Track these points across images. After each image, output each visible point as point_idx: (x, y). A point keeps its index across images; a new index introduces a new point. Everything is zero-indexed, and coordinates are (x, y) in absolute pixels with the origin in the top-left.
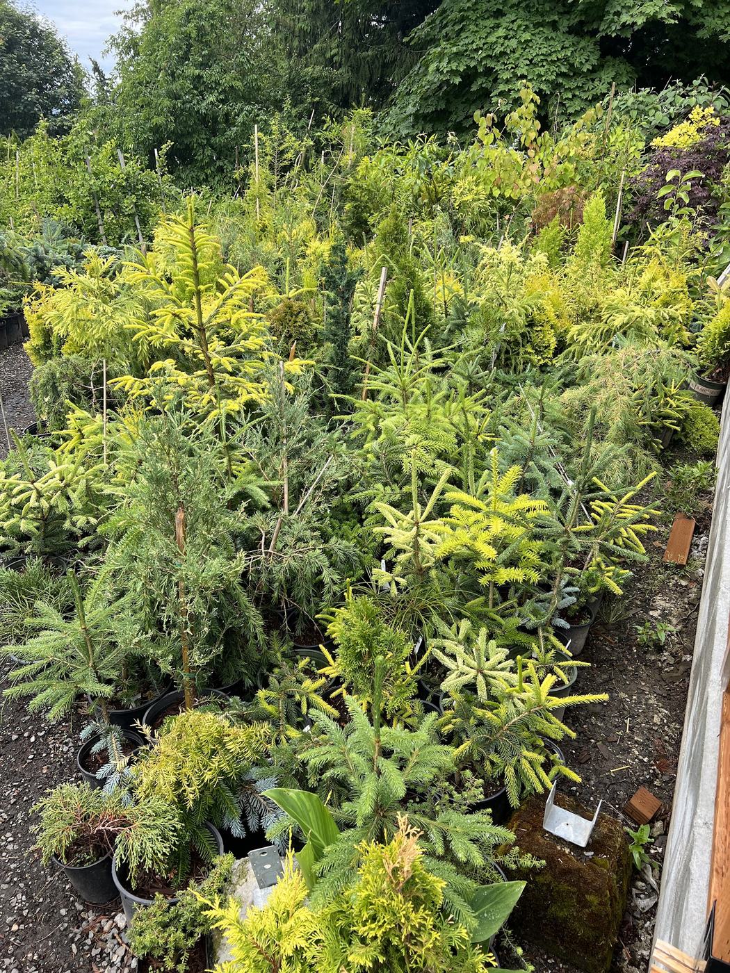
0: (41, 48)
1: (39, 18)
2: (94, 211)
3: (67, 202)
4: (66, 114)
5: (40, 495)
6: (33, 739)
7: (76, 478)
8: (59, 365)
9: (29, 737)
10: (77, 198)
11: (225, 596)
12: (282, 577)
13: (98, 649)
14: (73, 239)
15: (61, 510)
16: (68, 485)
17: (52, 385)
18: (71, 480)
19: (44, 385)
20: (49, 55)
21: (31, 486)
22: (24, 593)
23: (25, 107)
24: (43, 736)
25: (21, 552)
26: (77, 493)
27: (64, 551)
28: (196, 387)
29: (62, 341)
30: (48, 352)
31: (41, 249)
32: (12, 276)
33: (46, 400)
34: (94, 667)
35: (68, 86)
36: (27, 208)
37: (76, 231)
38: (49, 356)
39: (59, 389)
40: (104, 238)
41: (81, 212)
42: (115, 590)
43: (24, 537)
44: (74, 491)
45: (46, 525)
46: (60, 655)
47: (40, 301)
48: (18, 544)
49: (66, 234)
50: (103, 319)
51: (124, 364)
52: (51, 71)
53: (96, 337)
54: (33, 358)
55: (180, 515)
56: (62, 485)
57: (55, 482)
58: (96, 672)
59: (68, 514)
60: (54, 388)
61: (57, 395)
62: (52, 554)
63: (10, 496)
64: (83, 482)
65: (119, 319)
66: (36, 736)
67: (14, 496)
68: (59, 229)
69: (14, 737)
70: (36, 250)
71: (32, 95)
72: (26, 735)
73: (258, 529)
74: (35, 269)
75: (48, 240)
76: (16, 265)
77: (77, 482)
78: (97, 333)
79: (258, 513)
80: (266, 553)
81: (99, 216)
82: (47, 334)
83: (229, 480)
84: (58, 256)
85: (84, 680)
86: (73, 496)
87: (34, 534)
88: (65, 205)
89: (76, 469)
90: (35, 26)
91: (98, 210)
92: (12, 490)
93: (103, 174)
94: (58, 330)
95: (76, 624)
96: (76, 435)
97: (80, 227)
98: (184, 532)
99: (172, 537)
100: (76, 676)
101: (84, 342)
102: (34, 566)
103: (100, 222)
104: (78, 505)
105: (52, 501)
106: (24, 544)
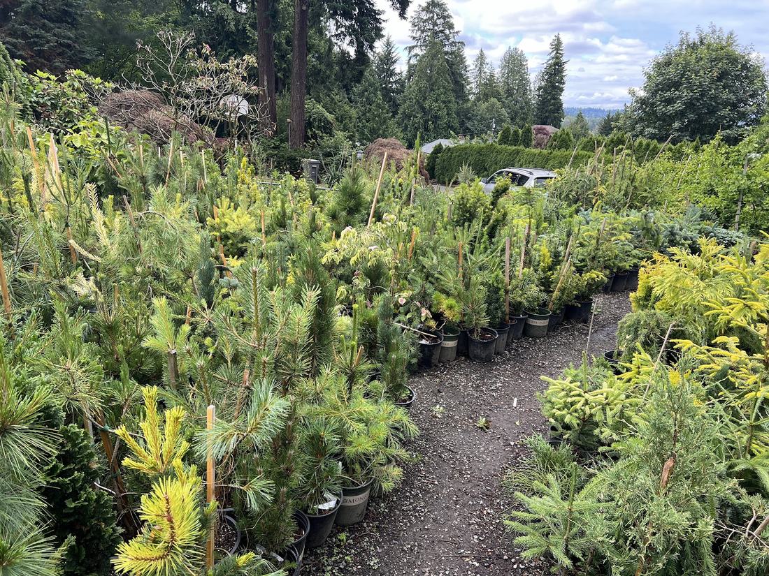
0: (746, 77)
1: (753, 56)
2: (736, 203)
3: (716, 194)
4: (748, 126)
5: (586, 403)
6: (515, 566)
7: (616, 401)
8: (647, 315)
9: (514, 564)
10: (725, 192)
11: (691, 548)
12: (755, 563)
13: (575, 530)
14: (708, 222)
15: (596, 419)
16: (608, 404)
17: (635, 328)
18: (612, 401)
19: (629, 327)
20: (752, 82)
21: (583, 394)
22: (551, 464)
23: (716, 120)
24: (522, 569)
25: (561, 435)
26: (613, 412)
27: (591, 449)
28: (749, 366)
29: (657, 299)
30: (645, 303)
31: (677, 226)
32: (647, 243)
33: (628, 337)
34: (567, 540)
35: (759, 105)
36: (681, 195)
37: (714, 216)
38: (645, 306)
39: (639, 332)
40: (737, 225)
41: (725, 203)
42: (608, 495)
43: (567, 427)
44: (611, 410)
45: (584, 425)
46: (549, 518)
47: (654, 266)
48: (561, 430)
49: (703, 217)
50: (694, 291)
51: (700, 328)
52: (749, 94)
53: (684, 302)
54: (633, 304)
55: (669, 463)
56: (605, 402)
57: (601, 398)
58: (567, 546)
59: (600, 424)
60: (636, 330)
61: (636, 337)
62: (582, 447)
63: (568, 395)
64: (619, 407)
65: (707, 294)
66: (518, 566)
67: (570, 397)
68: (699, 213)
69: (505, 557)
70: (673, 227)
71: (726, 111)
72: (513, 560)
73: (751, 510)
74: (667, 240)
75: (687, 221)
76: (653, 236)
77: (615, 405)
78: (685, 300)
79: (759, 495)
80: (750, 534)
81: (739, 207)
82: (649, 290)
83: (744, 456)
84: (689, 234)
85: (556, 545)
86: (609, 413)
87: (575, 428)
88: (713, 196)
89: (619, 395)
90: (747, 62)
91: (739, 203)
92: (570, 392)
93: (756, 176)
94: (657, 291)
95: (566, 504)
96: (635, 370)
97: (718, 214)
98: (668, 477)
99: (657, 477)
100: (552, 539)
101: (673, 304)
102: (565, 449)
103: (738, 212)
104: (610, 422)
105: (593, 411)
106: (565, 431)
